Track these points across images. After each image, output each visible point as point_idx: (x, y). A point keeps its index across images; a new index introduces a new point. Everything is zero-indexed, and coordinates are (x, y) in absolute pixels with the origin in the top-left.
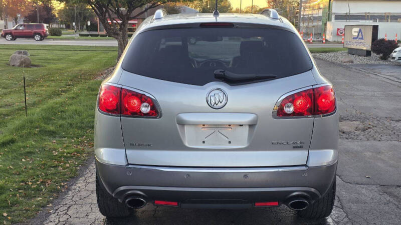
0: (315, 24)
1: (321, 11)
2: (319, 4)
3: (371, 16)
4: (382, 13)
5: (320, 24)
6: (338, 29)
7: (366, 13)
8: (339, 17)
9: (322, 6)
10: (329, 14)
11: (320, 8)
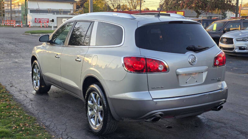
0: (17, 15)
1: (20, 7)
2: (18, 3)
3: (52, 11)
4: (58, 10)
5: (21, 15)
6: (36, 19)
7: (48, 9)
8: (32, 11)
9: (20, 4)
10: (26, 9)
11: (19, 5)
